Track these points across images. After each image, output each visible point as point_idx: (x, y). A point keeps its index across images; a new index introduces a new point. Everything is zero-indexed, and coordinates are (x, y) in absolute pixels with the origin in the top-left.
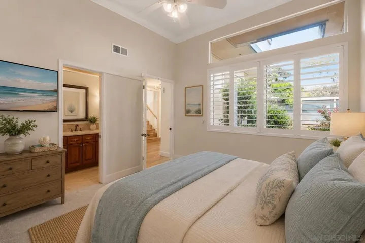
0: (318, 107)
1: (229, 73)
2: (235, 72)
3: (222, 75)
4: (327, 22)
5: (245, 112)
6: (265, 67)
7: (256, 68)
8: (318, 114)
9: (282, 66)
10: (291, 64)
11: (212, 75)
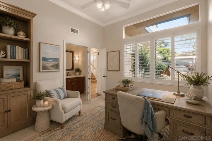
0: (185, 63)
1: (135, 44)
2: (138, 44)
3: (131, 45)
4: (191, 15)
5: (143, 66)
6: (154, 41)
7: (150, 41)
8: (184, 67)
9: (165, 40)
10: (169, 39)
11: (125, 46)
